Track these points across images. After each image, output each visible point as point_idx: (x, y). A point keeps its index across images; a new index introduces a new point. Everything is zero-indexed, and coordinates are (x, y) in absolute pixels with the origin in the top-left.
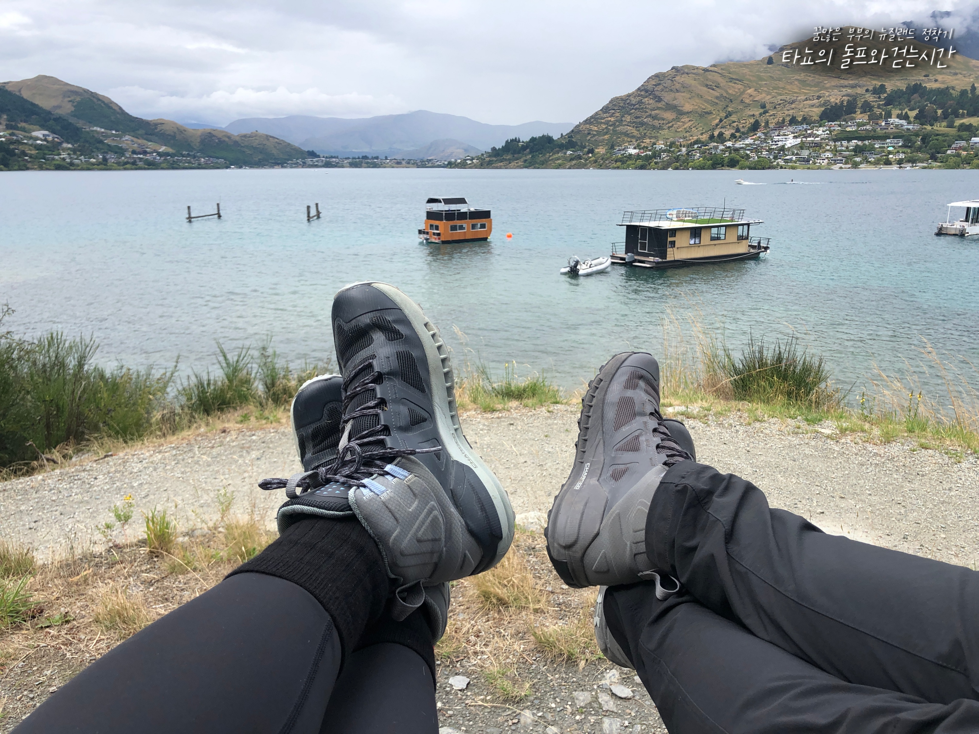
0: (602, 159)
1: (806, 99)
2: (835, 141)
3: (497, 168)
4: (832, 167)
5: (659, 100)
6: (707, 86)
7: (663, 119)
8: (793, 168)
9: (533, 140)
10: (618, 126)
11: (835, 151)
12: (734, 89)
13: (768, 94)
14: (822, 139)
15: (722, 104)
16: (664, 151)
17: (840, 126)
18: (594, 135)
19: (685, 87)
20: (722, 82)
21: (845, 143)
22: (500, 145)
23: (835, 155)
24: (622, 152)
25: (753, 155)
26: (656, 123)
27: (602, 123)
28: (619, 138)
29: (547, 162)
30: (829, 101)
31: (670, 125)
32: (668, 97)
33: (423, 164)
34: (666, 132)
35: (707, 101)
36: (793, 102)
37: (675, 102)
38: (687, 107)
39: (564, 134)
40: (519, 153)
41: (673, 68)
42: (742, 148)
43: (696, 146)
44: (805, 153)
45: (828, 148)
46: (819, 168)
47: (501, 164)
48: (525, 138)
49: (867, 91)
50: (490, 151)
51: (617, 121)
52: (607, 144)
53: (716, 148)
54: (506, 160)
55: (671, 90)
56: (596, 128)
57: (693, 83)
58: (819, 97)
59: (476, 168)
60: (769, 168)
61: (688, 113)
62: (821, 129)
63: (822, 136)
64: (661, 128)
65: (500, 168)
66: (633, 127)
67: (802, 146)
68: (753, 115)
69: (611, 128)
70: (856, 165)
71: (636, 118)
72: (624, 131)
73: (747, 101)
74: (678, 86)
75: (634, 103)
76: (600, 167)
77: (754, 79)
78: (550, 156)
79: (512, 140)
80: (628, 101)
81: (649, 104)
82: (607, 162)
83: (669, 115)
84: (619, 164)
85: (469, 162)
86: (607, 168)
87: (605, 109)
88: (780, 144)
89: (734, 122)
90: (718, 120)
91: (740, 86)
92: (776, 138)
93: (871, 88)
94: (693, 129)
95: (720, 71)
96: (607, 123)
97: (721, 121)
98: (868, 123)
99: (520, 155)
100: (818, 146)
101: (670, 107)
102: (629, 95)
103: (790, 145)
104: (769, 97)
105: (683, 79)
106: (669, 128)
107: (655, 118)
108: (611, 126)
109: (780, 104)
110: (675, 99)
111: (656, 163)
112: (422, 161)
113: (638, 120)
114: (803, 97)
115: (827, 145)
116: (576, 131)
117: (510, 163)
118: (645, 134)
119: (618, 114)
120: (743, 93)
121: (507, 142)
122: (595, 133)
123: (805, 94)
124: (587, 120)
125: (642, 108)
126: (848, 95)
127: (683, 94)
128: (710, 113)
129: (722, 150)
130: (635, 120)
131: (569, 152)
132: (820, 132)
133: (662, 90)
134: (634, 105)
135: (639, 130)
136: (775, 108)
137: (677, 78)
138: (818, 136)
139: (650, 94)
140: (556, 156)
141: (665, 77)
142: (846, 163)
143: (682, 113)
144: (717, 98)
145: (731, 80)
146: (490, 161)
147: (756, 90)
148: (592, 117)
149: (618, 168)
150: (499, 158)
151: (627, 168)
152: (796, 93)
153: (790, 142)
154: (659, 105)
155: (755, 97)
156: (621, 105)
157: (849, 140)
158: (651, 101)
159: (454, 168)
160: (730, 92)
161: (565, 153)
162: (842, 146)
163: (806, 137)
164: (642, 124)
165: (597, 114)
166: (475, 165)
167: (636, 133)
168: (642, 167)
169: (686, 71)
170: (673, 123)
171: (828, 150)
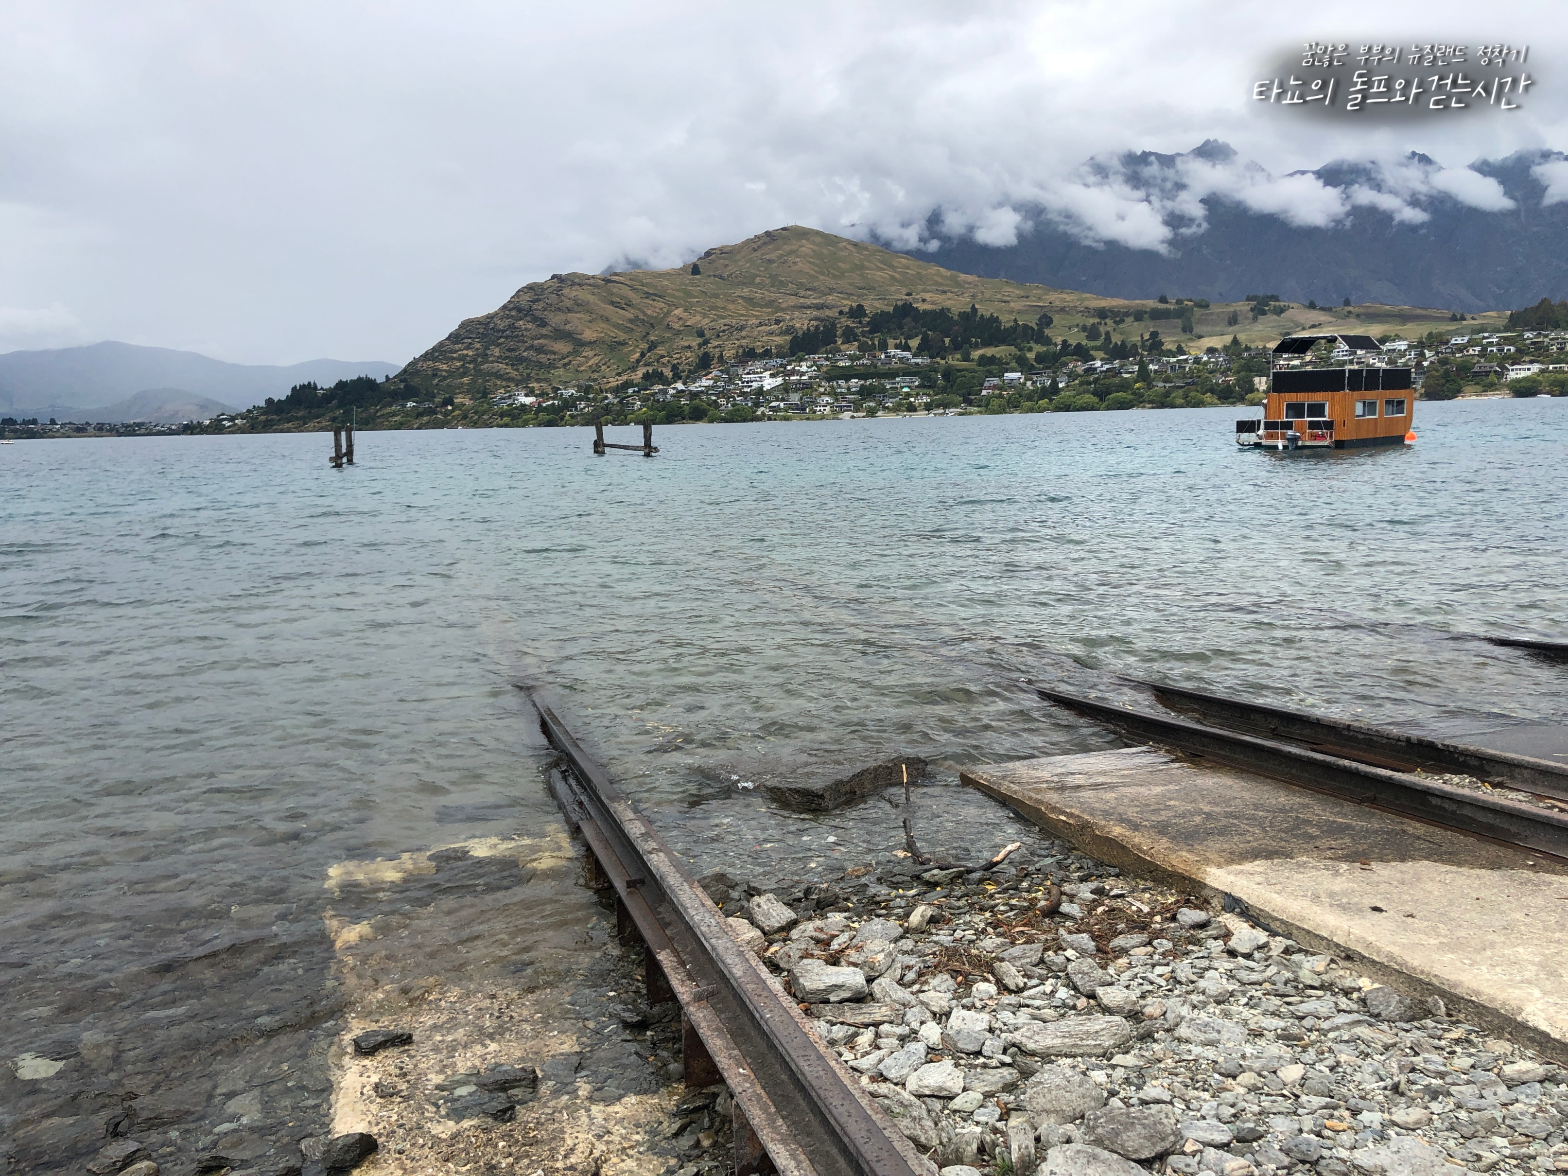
0: (476, 413)
1: (760, 324)
2: (829, 380)
3: (282, 431)
4: (840, 416)
5: (543, 323)
6: (613, 303)
7: (554, 353)
8: (786, 419)
9: (341, 385)
10: (483, 363)
11: (833, 394)
12: (653, 309)
13: (705, 316)
14: (810, 378)
15: (640, 330)
16: (580, 399)
17: (827, 359)
18: (445, 378)
19: (579, 305)
20: (635, 298)
21: (842, 383)
22: (281, 393)
23: (837, 400)
24: (510, 402)
25: (723, 401)
26: (543, 358)
27: (454, 358)
28: (488, 381)
29: (373, 419)
30: (793, 327)
31: (566, 360)
32: (555, 319)
33: (130, 430)
34: (561, 371)
35: (617, 326)
36: (742, 328)
37: (568, 327)
38: (589, 335)
39: (391, 376)
40: (319, 407)
41: (554, 277)
42: (702, 392)
43: (630, 391)
44: (795, 398)
45: (822, 390)
46: (823, 417)
47: (290, 425)
48: (326, 382)
49: (841, 313)
50: (262, 404)
51: (478, 355)
52: (468, 391)
53: (665, 392)
54: (297, 418)
55: (559, 309)
56: (445, 367)
57: (591, 298)
58: (778, 322)
59: (243, 432)
60: (752, 420)
61: (590, 343)
62: (803, 364)
63: (810, 374)
64: (551, 366)
65: (289, 431)
66: (507, 364)
67: (786, 388)
68: (689, 347)
69: (472, 366)
70: (872, 413)
71: (509, 350)
72: (494, 370)
73: (676, 326)
74: (569, 303)
75: (501, 327)
76: (475, 425)
77: (680, 294)
78: (377, 411)
79: (303, 387)
80: (492, 325)
81: (526, 330)
82: (485, 417)
83: (562, 347)
84: (506, 419)
85: (227, 424)
86: (489, 426)
87: (454, 337)
88: (755, 385)
89: (663, 357)
90: (638, 355)
91: (663, 305)
92: (746, 377)
93: (847, 310)
94: (603, 367)
95: (628, 283)
96: (462, 358)
97: (643, 355)
98: (863, 356)
99: (321, 410)
100: (805, 387)
101: (561, 335)
102: (490, 317)
103: (769, 387)
104: (707, 320)
105: (574, 294)
106: (565, 365)
107: (540, 350)
108: (470, 363)
109: (724, 331)
110: (567, 322)
111: (572, 416)
112: (127, 426)
113: (514, 354)
114: (753, 321)
115: (819, 386)
116: (411, 371)
117: (305, 423)
118: (528, 375)
119: (478, 346)
120: (668, 313)
121: (294, 389)
122: (444, 374)
123: (757, 317)
124: (427, 353)
125: (517, 336)
126: (816, 319)
127: (578, 315)
128: (624, 344)
129: (673, 396)
130: (508, 354)
131: (410, 404)
132: (804, 369)
133: (545, 310)
134: (503, 331)
135: (517, 370)
136: (718, 336)
137: (566, 291)
138: (803, 374)
139: (526, 315)
140: (388, 410)
141: (543, 290)
142: (857, 411)
143: (580, 344)
144: (631, 321)
145: (648, 295)
146: (267, 421)
147: (685, 311)
148: (434, 349)
149: (506, 425)
150: (284, 415)
151: (525, 424)
152: (743, 315)
153: (769, 383)
154: (544, 331)
155: (686, 321)
156: (481, 331)
157: (847, 379)
158: (530, 326)
159: (199, 433)
160: (649, 312)
161: (404, 406)
162: (840, 387)
163: (789, 376)
164: (521, 360)
165: (441, 344)
166: (240, 428)
167: (513, 374)
168: (550, 424)
169: (577, 280)
170: (570, 358)
171: (823, 394)
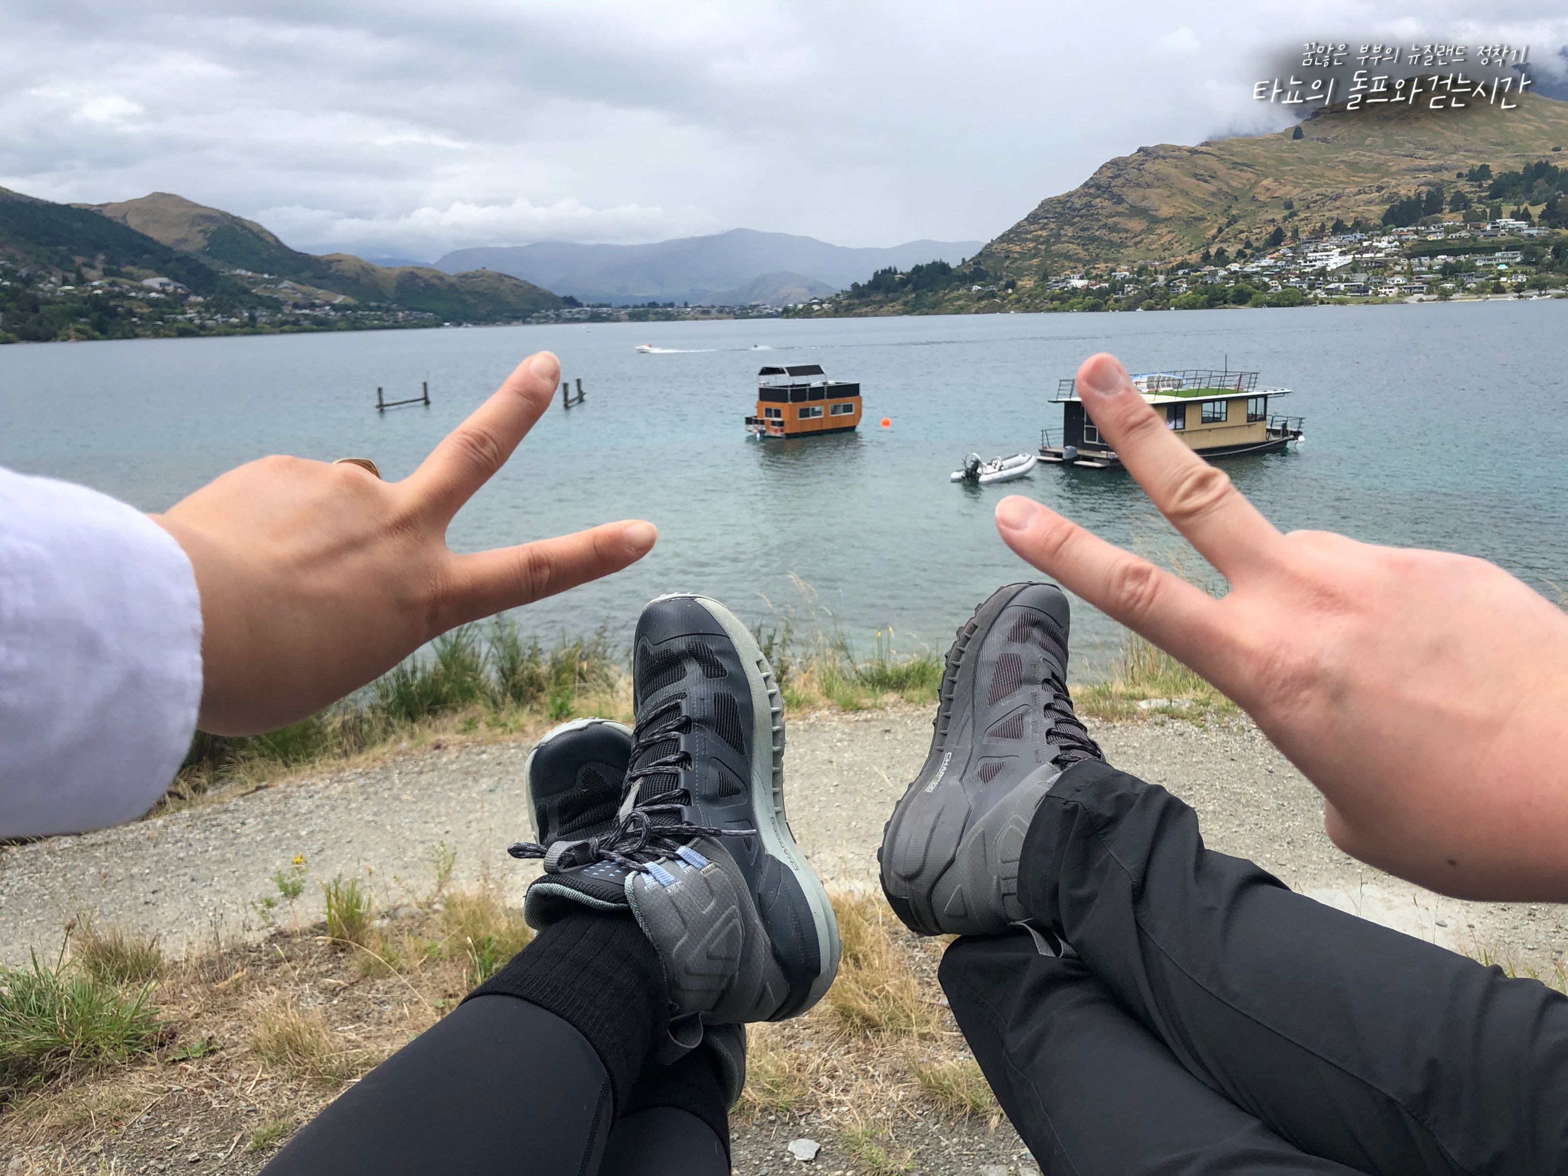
0: (1029, 297)
1: (1359, 193)
2: (1409, 257)
3: (861, 315)
4: (1406, 300)
5: (1120, 200)
6: (1195, 176)
7: (1127, 231)
8: (1341, 302)
9: (917, 269)
10: (1054, 244)
11: (1410, 274)
12: (1239, 180)
13: (1296, 185)
14: (1387, 255)
15: (1222, 203)
16: (1129, 281)
17: (1416, 232)
18: (1016, 260)
19: (1160, 179)
20: (1221, 169)
21: (1426, 260)
22: (864, 279)
23: (1410, 280)
24: (1062, 285)
25: (1274, 283)
26: (1115, 237)
27: (1027, 240)
28: (1056, 262)
29: (940, 303)
30: (1396, 194)
31: (1138, 239)
32: (1132, 196)
33: (744, 312)
34: (1131, 251)
35: (1196, 200)
36: (1338, 197)
37: (1144, 203)
38: (1165, 211)
39: (967, 259)
40: (896, 290)
41: (1140, 150)
42: (1256, 273)
43: (1180, 272)
44: (1360, 279)
45: (1398, 268)
46: (1385, 302)
47: (868, 309)
48: (905, 267)
49: (1460, 175)
50: (849, 289)
51: (1051, 236)
52: (1036, 273)
53: (1214, 274)
54: (875, 302)
55: (1138, 185)
56: (1018, 249)
57: (1174, 172)
58: (1380, 189)
59: (828, 317)
60: (1301, 304)
61: (1166, 219)
62: (1386, 238)
63: (1388, 251)
64: (1122, 245)
65: (865, 315)
66: (1078, 244)
67: (1354, 268)
68: (1273, 220)
69: (1043, 247)
70: (1445, 296)
71: (1083, 230)
72: (1064, 251)
73: (1262, 198)
74: (1149, 178)
75: (1078, 206)
76: (1027, 309)
77: (1273, 162)
78: (945, 295)
79: (884, 272)
80: (1069, 204)
81: (1103, 208)
82: (1037, 301)
83: (1136, 225)
84: (1056, 303)
85: (816, 307)
86: (1038, 310)
87: (1033, 218)
88: (1319, 264)
89: (1242, 232)
90: (1214, 231)
91: (1249, 175)
92: (1311, 256)
93: (1465, 171)
94: (1176, 245)
95: (1217, 153)
96: (1036, 239)
97: (1220, 230)
98: (1463, 228)
99: (897, 294)
100: (1381, 267)
101: (1138, 212)
102: (1070, 195)
103: (1334, 267)
104: (1298, 190)
105: (1156, 167)
106: (1136, 244)
107: (1112, 229)
108: (1041, 244)
109: (1316, 202)
110: (1145, 198)
111: (1116, 301)
112: (742, 308)
113: (1086, 233)
114: (1354, 189)
115: (1396, 264)
116: (987, 253)
117: (881, 307)
118: (1097, 255)
119: (1053, 226)
120: (1254, 185)
121: (876, 274)
122: (1016, 256)
123: (1357, 184)
124: (1003, 235)
125: (1092, 215)
126: (1427, 184)
127: (1157, 191)
128: (1202, 219)
129: (1223, 278)
130: (1081, 234)
131: (976, 288)
132: (1384, 244)
133: (1124, 185)
134: (1079, 210)
135: (1087, 250)
136: (1308, 207)
137: (1147, 166)
138: (1380, 250)
139: (1104, 192)
140: (952, 295)
141: (1127, 164)
142: (1429, 292)
143: (1156, 221)
144: (1213, 194)
145: (1235, 165)
146: (850, 305)
147: (1276, 180)
148: (1011, 231)
149: (1055, 310)
150: (864, 300)
151: (1070, 309)
152: (1342, 182)
153: (1335, 260)
154: (1120, 208)
155: (1275, 191)
156: (1058, 210)
157: (1433, 255)
158: (1106, 203)
159: (793, 317)
160: (1234, 184)
161: (970, 290)
162: (1421, 265)
163: (1361, 253)
164: (1093, 239)
165: (1019, 225)
166: (826, 312)
167: (1082, 254)
168: (1094, 308)
169: (1161, 153)
170: (1143, 236)
171: (1398, 273)
